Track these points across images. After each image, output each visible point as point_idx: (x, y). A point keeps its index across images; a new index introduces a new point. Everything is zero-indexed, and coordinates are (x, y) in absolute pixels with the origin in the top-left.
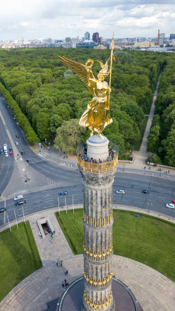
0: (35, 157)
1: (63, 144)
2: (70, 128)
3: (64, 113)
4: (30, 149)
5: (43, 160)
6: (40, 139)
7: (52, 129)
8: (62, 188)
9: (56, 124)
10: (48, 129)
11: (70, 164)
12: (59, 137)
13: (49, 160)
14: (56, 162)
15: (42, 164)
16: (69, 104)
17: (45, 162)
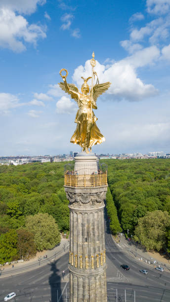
0: (113, 247)
1: (143, 236)
2: (152, 219)
3: (150, 205)
4: (112, 238)
5: (120, 251)
6: (123, 229)
7: (135, 219)
8: (131, 285)
9: (140, 215)
10: (132, 219)
11: (148, 260)
12: (140, 228)
13: (127, 252)
14: (133, 255)
15: (118, 255)
16: (160, 198)
17: (121, 253)
